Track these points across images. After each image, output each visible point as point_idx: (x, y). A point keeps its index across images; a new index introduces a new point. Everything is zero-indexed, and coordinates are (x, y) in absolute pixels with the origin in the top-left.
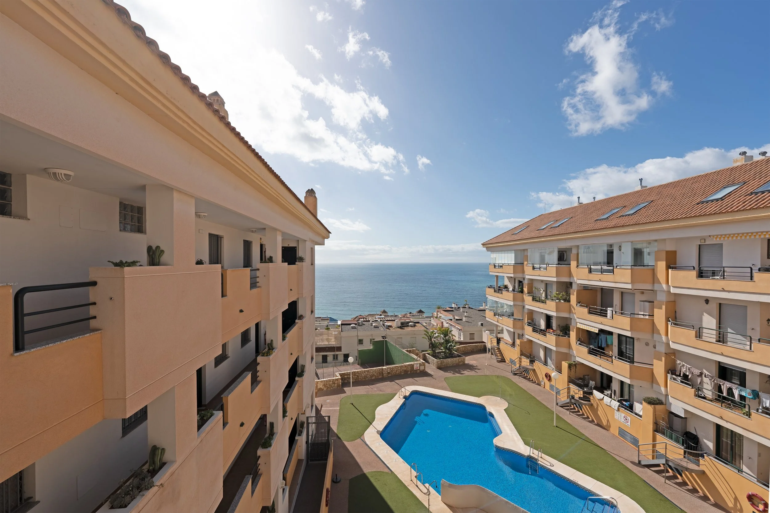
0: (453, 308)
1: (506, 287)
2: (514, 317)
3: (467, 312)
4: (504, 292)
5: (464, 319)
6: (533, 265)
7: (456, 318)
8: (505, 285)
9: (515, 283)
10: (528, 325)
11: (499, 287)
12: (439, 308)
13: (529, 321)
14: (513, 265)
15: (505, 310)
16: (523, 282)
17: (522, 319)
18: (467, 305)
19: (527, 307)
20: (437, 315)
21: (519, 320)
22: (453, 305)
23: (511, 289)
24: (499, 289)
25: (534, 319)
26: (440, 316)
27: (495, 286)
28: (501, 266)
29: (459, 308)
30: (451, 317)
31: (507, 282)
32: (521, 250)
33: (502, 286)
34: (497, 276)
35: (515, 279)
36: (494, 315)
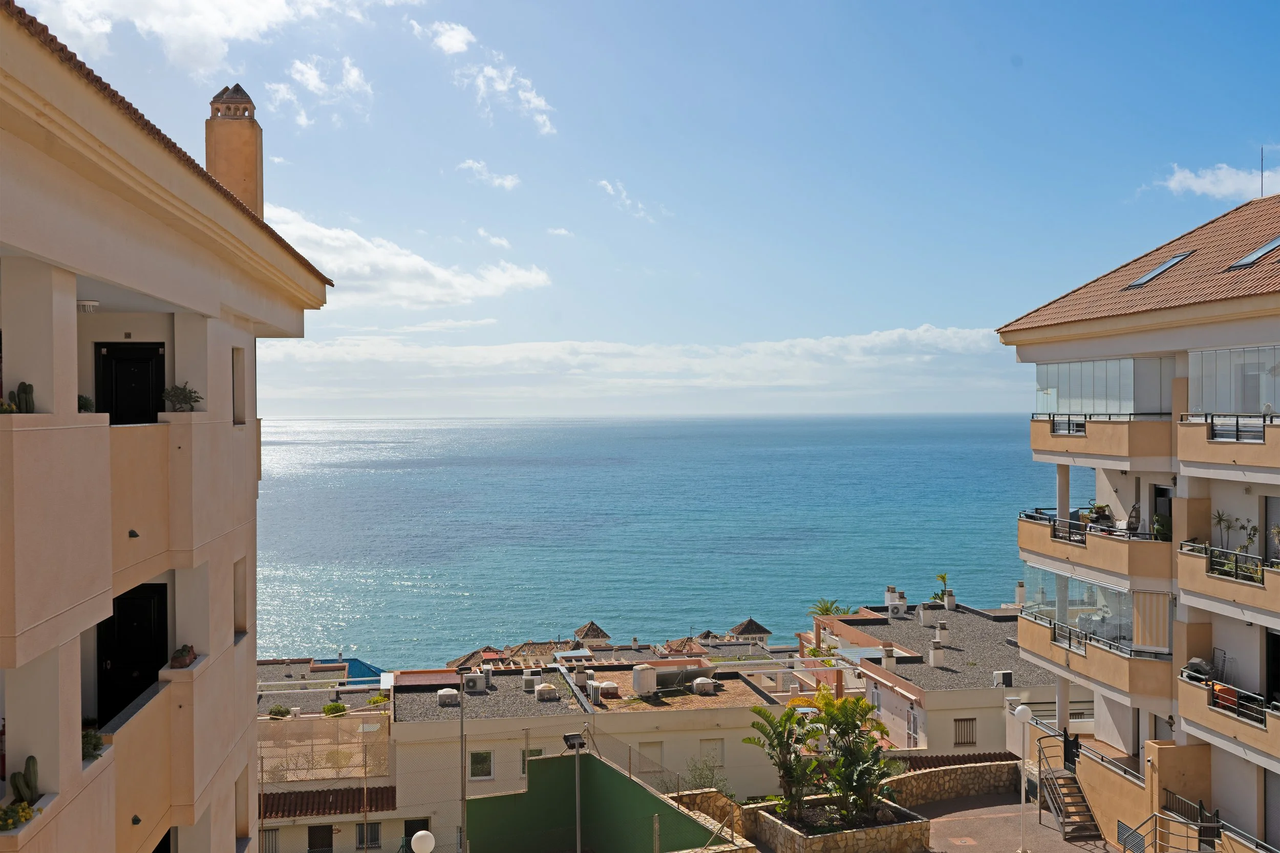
0: (885, 609)
1: (1103, 517)
2: (1135, 647)
3: (943, 627)
4: (1094, 538)
5: (932, 657)
6: (1209, 421)
7: (898, 652)
8: (1100, 508)
9: (1138, 499)
10: (1191, 678)
11: (1075, 516)
12: (826, 611)
13: (1195, 660)
14: (1129, 422)
15: (1100, 613)
16: (1172, 495)
17: (1166, 650)
18: (946, 599)
19: (1185, 600)
20: (819, 640)
21: (1157, 655)
22: (887, 595)
23: (1122, 524)
24: (1071, 526)
25: (1218, 654)
26: (833, 644)
27: (1056, 512)
28: (1081, 426)
29: (911, 609)
30: (878, 652)
31: (1106, 496)
32: (1160, 357)
33: (1086, 512)
34: (1064, 470)
35: (1138, 480)
36: (1054, 639)
